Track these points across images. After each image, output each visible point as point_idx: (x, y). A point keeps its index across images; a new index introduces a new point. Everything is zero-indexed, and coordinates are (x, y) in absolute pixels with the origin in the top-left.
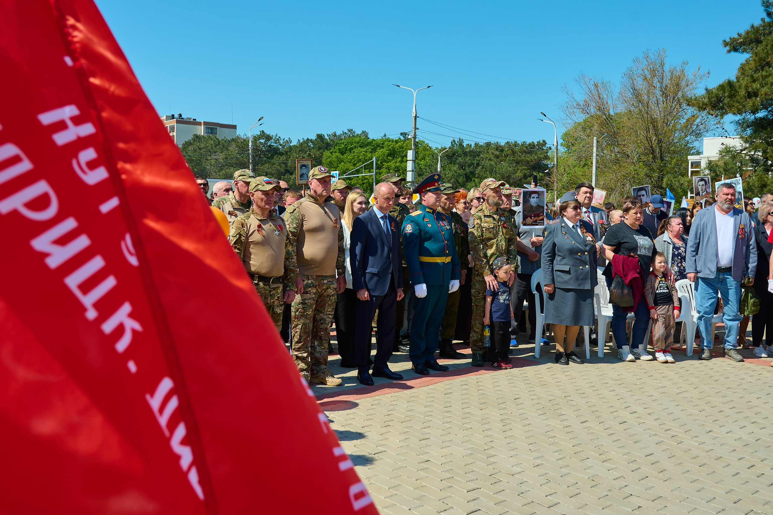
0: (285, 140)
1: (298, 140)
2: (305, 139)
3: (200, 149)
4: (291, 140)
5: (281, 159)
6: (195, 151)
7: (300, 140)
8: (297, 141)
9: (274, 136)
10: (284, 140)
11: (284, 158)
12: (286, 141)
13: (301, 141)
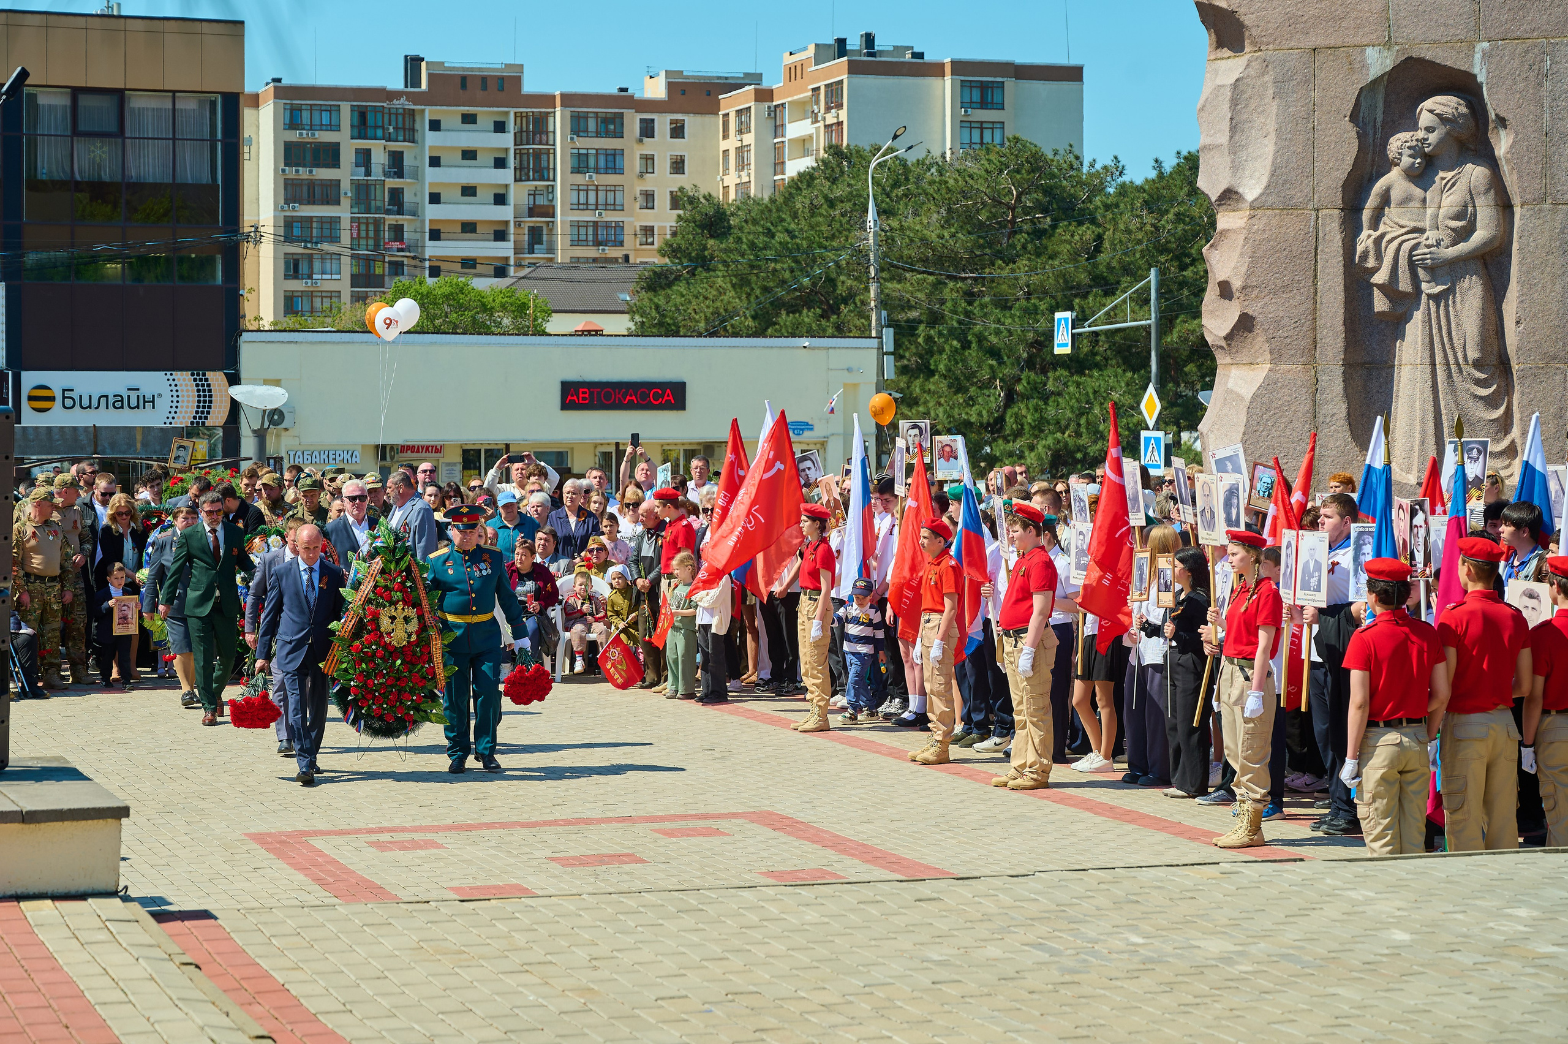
0: (1098, 166)
1: (1156, 161)
2: (1184, 153)
3: (831, 204)
4: (1120, 165)
5: (1077, 238)
6: (813, 209)
7: (1161, 159)
8: (1153, 163)
9: (1062, 152)
10: (1092, 165)
11: (1087, 232)
12: (1105, 168)
13: (1169, 164)
